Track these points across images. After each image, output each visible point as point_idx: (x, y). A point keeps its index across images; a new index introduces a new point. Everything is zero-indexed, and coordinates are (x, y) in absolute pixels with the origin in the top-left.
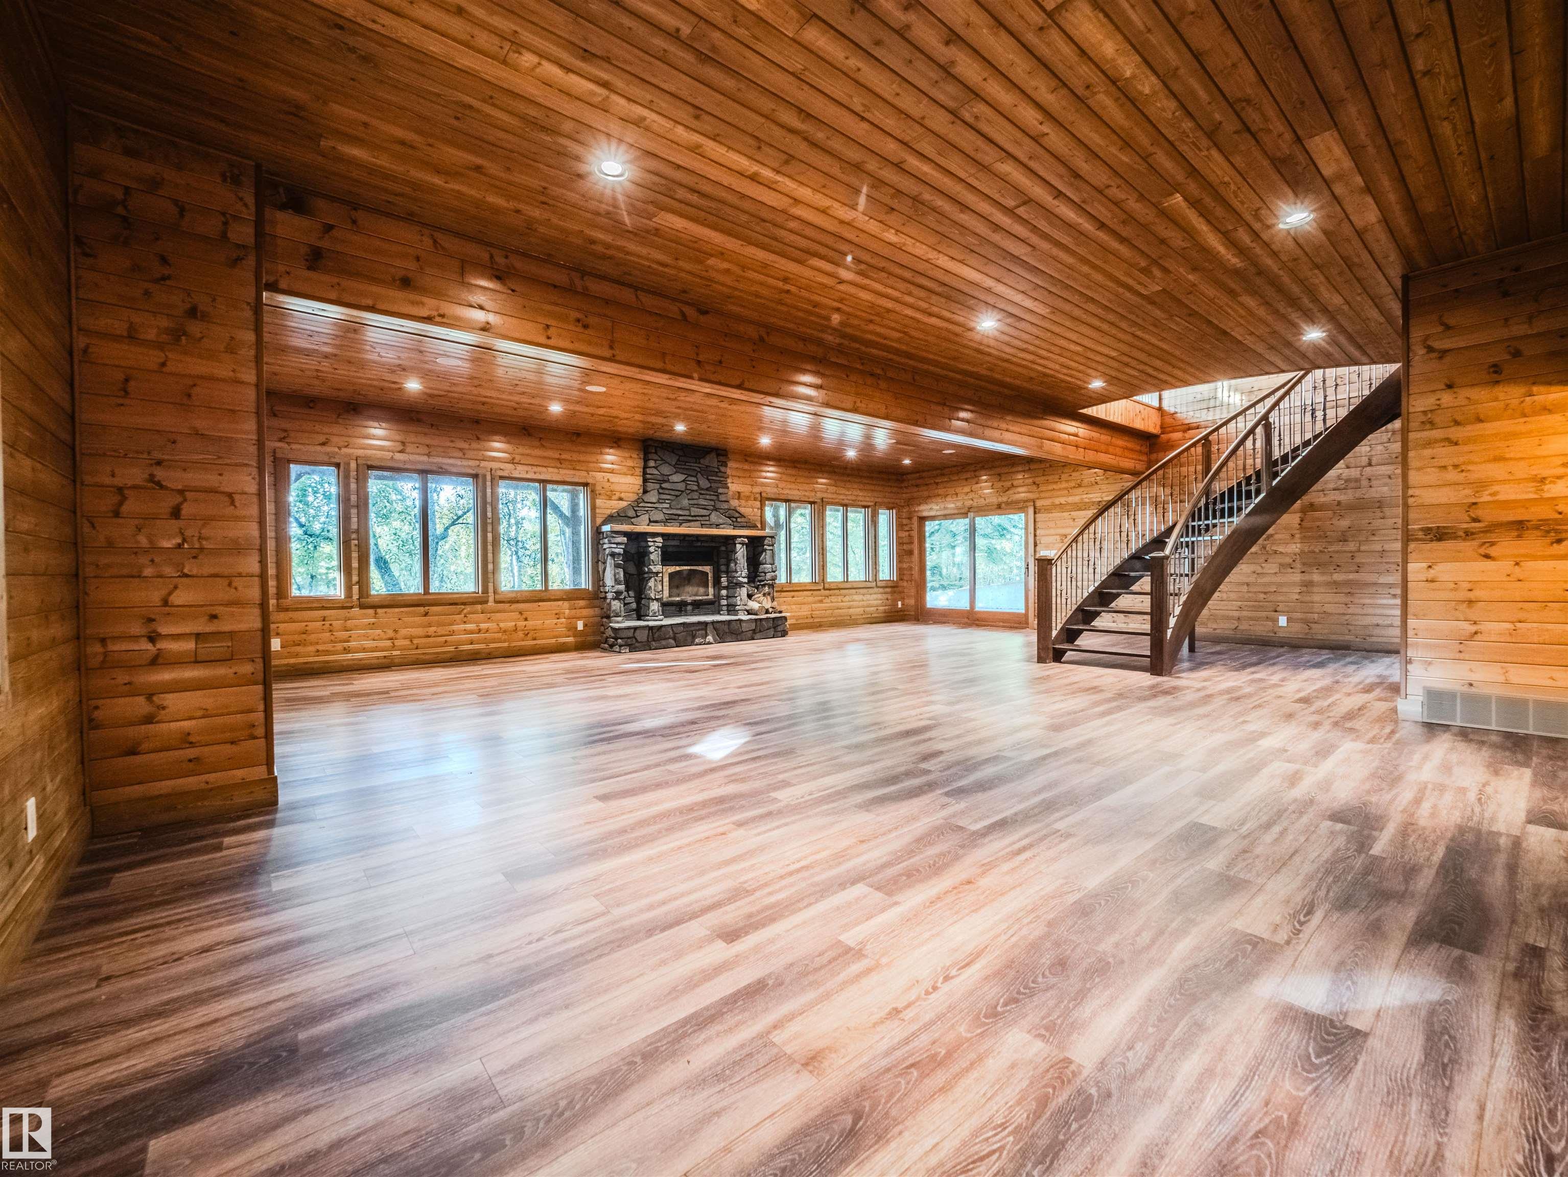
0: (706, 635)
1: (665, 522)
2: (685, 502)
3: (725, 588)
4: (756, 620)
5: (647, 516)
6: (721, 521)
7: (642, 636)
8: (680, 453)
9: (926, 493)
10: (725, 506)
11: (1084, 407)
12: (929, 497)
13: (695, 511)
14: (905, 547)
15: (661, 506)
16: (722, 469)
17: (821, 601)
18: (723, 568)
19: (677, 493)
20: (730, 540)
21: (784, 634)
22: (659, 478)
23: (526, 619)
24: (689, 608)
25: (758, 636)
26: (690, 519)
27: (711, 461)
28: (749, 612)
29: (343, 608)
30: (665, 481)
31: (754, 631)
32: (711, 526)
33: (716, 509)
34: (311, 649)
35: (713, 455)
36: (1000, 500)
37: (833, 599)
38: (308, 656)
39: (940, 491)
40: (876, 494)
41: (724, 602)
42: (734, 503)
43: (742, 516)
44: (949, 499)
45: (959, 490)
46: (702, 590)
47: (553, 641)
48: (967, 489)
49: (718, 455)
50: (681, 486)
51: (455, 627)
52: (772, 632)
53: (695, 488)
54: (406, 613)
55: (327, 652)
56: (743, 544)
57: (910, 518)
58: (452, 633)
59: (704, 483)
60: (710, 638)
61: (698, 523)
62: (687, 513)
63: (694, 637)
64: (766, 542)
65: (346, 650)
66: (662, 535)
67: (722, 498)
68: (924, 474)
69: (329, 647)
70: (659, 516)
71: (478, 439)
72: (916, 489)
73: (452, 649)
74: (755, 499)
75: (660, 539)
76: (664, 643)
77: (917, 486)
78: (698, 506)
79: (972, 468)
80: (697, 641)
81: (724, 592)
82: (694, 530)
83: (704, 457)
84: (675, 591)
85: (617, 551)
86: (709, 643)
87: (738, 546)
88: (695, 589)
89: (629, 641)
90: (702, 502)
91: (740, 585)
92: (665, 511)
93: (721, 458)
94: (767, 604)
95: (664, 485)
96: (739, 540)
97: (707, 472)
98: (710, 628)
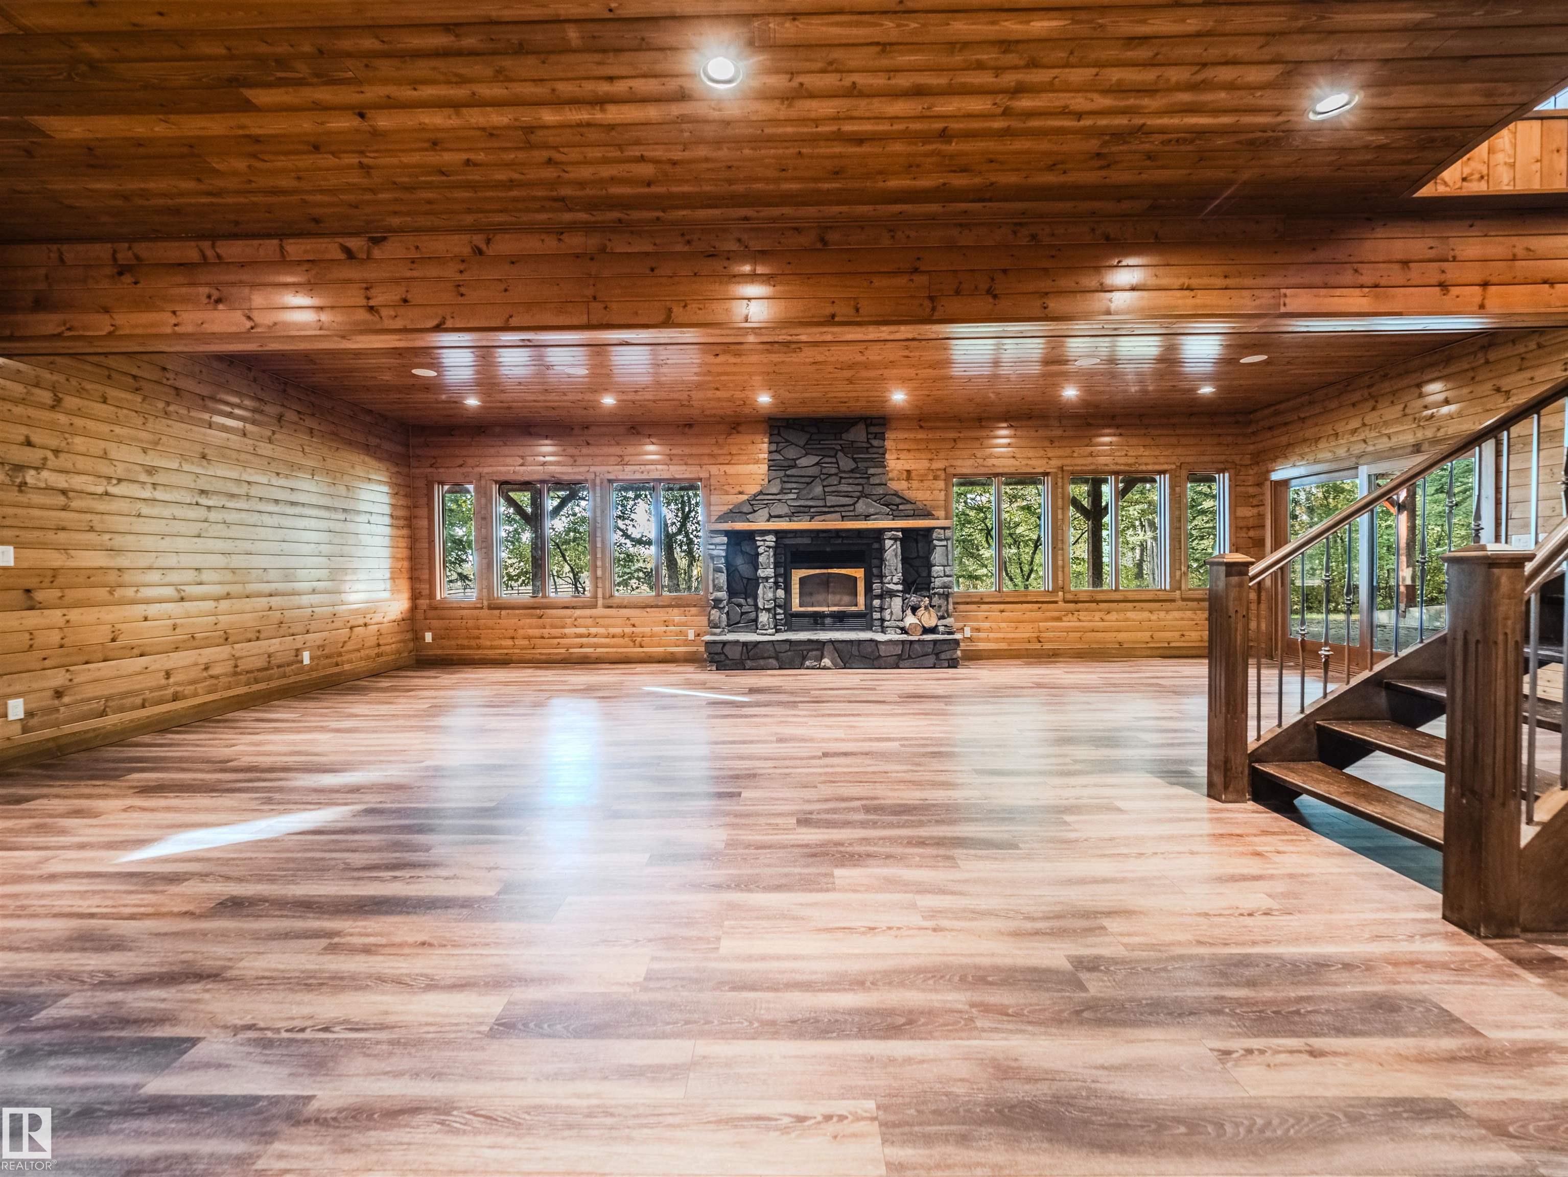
0: (822, 657)
1: (790, 516)
2: (818, 490)
3: (877, 597)
4: (903, 642)
5: (766, 510)
6: (872, 511)
7: (734, 653)
8: (814, 430)
9: (1284, 440)
10: (880, 490)
11: (1420, 182)
12: (1289, 445)
13: (832, 500)
14: (1252, 533)
15: (787, 497)
16: (875, 443)
17: (1059, 619)
18: (875, 571)
19: (808, 480)
20: (879, 534)
21: (953, 664)
22: (785, 464)
23: (634, 626)
24: (828, 621)
25: (901, 664)
26: (825, 511)
27: (858, 434)
28: (904, 630)
29: (476, 608)
30: (791, 467)
31: (900, 657)
32: (856, 517)
33: (864, 495)
34: (453, 643)
35: (861, 426)
36: (1420, 435)
37: (1082, 615)
38: (449, 649)
39: (1309, 433)
40: (1179, 450)
41: (876, 615)
42: (894, 486)
43: (908, 502)
44: (1322, 444)
45: (1341, 427)
46: (846, 599)
47: (661, 649)
48: (1355, 423)
49: (867, 426)
50: (814, 471)
51: (567, 631)
52: (932, 660)
53: (834, 471)
54: (525, 615)
55: (463, 647)
56: (895, 539)
57: (1260, 485)
58: (564, 636)
59: (846, 463)
60: (826, 662)
61: (838, 515)
62: (821, 503)
63: (804, 658)
64: (935, 535)
65: (479, 648)
66: (776, 533)
67: (873, 480)
68: (1282, 407)
69: (465, 642)
70: (783, 509)
71: (588, 444)
72: (1269, 435)
73: (563, 651)
74: (936, 478)
75: (771, 538)
76: (762, 662)
77: (1270, 428)
78: (838, 493)
79: (1366, 380)
80: (808, 663)
81: (876, 603)
82: (833, 523)
83: (847, 431)
84: (807, 599)
85: (715, 553)
86: (825, 668)
87: (888, 543)
88: (838, 597)
89: (717, 657)
90: (843, 488)
91: (892, 594)
92: (789, 502)
93: (873, 429)
94: (930, 619)
95: (788, 472)
96: (888, 534)
97: (851, 449)
98: (828, 649)
